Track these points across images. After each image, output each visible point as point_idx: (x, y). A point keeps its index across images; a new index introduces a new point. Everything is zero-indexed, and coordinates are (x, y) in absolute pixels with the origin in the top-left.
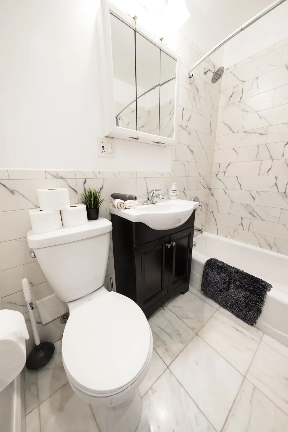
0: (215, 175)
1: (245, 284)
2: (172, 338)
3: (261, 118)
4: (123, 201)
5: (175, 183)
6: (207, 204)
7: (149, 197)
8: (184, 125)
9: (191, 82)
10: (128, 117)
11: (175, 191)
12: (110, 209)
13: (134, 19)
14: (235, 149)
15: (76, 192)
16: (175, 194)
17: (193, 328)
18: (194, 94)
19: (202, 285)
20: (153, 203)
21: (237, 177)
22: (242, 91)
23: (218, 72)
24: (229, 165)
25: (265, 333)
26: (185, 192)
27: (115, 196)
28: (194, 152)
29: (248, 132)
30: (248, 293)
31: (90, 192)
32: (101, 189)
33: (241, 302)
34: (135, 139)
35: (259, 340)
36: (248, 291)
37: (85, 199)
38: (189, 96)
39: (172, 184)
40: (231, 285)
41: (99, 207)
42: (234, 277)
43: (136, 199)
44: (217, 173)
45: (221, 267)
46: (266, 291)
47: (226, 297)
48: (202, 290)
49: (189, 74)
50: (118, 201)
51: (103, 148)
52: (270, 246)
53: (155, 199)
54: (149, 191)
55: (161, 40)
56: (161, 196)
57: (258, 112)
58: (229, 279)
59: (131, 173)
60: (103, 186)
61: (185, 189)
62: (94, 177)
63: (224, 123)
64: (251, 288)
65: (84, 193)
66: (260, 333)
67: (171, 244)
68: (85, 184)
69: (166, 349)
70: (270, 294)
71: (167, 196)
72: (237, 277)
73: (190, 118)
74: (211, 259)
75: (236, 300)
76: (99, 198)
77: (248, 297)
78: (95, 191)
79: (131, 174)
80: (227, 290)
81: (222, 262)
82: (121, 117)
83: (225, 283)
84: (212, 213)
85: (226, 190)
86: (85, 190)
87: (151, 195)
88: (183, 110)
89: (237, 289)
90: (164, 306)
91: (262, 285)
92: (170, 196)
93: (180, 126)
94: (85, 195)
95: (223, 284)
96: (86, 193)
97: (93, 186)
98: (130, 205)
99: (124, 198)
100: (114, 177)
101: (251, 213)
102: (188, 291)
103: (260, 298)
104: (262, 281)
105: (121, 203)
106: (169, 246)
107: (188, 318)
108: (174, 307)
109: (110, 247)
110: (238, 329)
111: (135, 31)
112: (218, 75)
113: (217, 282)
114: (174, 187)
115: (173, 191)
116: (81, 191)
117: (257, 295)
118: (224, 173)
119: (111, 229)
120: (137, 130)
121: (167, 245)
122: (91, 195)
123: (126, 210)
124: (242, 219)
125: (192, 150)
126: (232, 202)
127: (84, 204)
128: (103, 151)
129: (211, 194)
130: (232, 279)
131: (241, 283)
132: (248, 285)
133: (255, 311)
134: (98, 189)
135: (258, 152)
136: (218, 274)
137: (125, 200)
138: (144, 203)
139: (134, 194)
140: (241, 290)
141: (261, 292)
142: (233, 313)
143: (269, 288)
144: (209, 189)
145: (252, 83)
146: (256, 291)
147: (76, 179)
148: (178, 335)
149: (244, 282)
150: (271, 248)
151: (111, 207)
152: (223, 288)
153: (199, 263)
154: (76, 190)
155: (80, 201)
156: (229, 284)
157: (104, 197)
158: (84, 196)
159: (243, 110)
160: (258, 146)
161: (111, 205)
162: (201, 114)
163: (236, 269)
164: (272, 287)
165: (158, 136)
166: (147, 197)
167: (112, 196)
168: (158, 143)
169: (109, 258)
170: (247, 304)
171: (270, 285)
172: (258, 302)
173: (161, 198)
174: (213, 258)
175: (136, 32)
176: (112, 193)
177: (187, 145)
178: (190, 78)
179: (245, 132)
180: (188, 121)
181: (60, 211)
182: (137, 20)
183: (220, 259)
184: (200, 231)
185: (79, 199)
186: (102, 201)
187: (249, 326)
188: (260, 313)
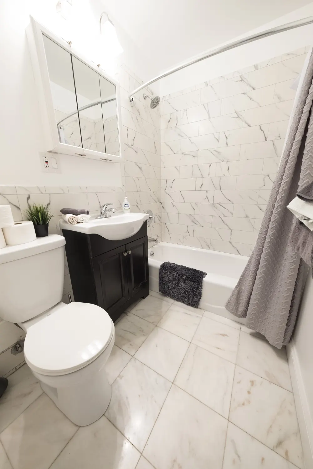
0: (164, 190)
1: (189, 277)
2: (136, 335)
3: (192, 143)
4: (75, 216)
5: (127, 198)
6: (160, 216)
7: (102, 211)
8: (130, 144)
9: (132, 106)
10: (70, 127)
11: (128, 205)
12: (60, 225)
13: (69, 43)
14: (177, 167)
15: (19, 208)
16: (127, 208)
17: (153, 322)
18: (136, 116)
19: (159, 286)
20: (106, 217)
21: (180, 191)
22: (177, 119)
23: (155, 101)
24: (174, 181)
25: (205, 310)
26: (138, 206)
27: (65, 212)
28: (142, 169)
29: (184, 153)
30: (192, 283)
31: (37, 209)
32: (48, 205)
33: (188, 291)
34: (82, 155)
35: (201, 316)
36: (192, 281)
37: (30, 216)
38: (132, 118)
39: (124, 199)
40: (180, 280)
41: (48, 223)
42: (182, 273)
43: (88, 213)
44: (165, 188)
45: (172, 267)
46: (203, 278)
47: (178, 291)
48: (160, 291)
49: (130, 98)
50: (69, 216)
51: (46, 163)
52: (208, 246)
53: (108, 213)
54: (102, 205)
55: (99, 66)
56: (113, 209)
57: (190, 138)
58: (178, 276)
59: (80, 187)
60: (50, 201)
61: (137, 203)
62: (39, 192)
63: (166, 144)
64: (193, 278)
65: (28, 209)
66: (203, 311)
67: (127, 252)
68: (29, 201)
69: (131, 345)
70: (205, 279)
71: (120, 210)
72: (184, 272)
73: (134, 138)
74: (165, 263)
75: (185, 291)
76: (47, 214)
77: (192, 286)
78: (42, 207)
79: (81, 189)
80: (178, 285)
81: (173, 263)
82: (62, 126)
83: (176, 280)
84: (165, 225)
85: (173, 203)
86: (30, 207)
87: (104, 209)
88: (128, 130)
89: (184, 282)
90: (127, 312)
91: (200, 274)
92: (124, 209)
93: (126, 145)
94: (30, 211)
95: (175, 281)
96: (30, 210)
97: (39, 202)
98: (83, 219)
99: (76, 213)
100: (63, 192)
101: (193, 222)
102: (149, 296)
103: (199, 284)
104: (201, 272)
105: (73, 218)
106: (125, 254)
107: (149, 316)
108: (136, 310)
109: (65, 265)
110: (187, 313)
111: (71, 54)
112: (155, 103)
113: (170, 280)
114: (126, 201)
115: (126, 205)
116: (24, 207)
117: (197, 282)
118: (170, 188)
119: (65, 243)
120: (83, 147)
121: (123, 254)
122: (37, 211)
123: (79, 224)
124: (188, 227)
125: (140, 167)
126: (179, 213)
127: (30, 221)
128: (47, 166)
129: (163, 207)
130: (180, 275)
131: (186, 276)
132: (191, 276)
133: (198, 296)
134: (44, 205)
135: (193, 171)
136: (170, 273)
137: (77, 215)
138: (97, 217)
139: (86, 209)
140: (187, 282)
141: (199, 280)
142: (184, 303)
143: (204, 275)
144: (160, 203)
145: (183, 113)
146: (197, 279)
147: (17, 194)
148: (140, 331)
149: (189, 275)
150: (209, 248)
151: (62, 223)
152: (175, 285)
153: (155, 268)
154: (18, 206)
155: (25, 218)
156: (179, 279)
157: (53, 212)
158: (29, 213)
159: (179, 135)
160: (192, 166)
161: (61, 220)
162: (145, 134)
163: (183, 266)
164: (206, 275)
165: (105, 153)
166: (100, 211)
167: (61, 211)
168: (105, 160)
169: (65, 275)
170: (192, 292)
171: (205, 273)
172: (198, 288)
173: (113, 211)
174: (166, 262)
175: (72, 56)
176: (61, 209)
177: (135, 163)
178: (131, 101)
179: (183, 154)
180: (134, 140)
181: (2, 228)
182: (72, 45)
183: (171, 262)
184: (156, 241)
185: (23, 215)
186: (51, 217)
187: (196, 309)
188: (201, 296)
